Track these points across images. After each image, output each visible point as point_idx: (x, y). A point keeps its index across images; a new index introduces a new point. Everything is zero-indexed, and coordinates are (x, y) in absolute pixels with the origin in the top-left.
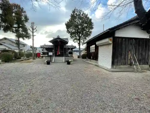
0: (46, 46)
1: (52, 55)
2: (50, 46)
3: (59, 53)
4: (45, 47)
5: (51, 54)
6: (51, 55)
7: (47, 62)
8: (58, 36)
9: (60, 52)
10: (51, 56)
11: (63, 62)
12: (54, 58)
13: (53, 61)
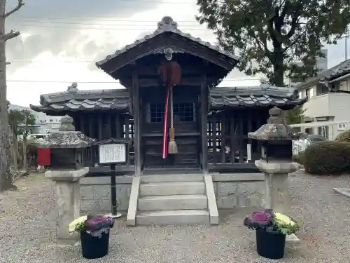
0: (82, 97)
1: (123, 159)
2: (106, 95)
3: (172, 143)
4: (73, 106)
5: (112, 153)
6: (113, 165)
7: (83, 230)
8: (167, 20)
9: (176, 138)
10: (117, 169)
11: (207, 222)
12: (136, 181)
13: (131, 215)
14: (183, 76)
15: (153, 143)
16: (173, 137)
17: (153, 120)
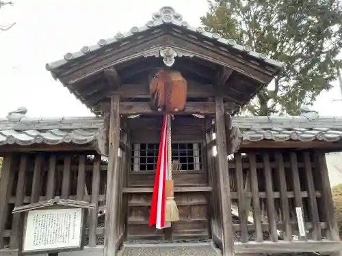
14: (189, 100)
15: (141, 202)
16: (172, 193)
17: (142, 168)
